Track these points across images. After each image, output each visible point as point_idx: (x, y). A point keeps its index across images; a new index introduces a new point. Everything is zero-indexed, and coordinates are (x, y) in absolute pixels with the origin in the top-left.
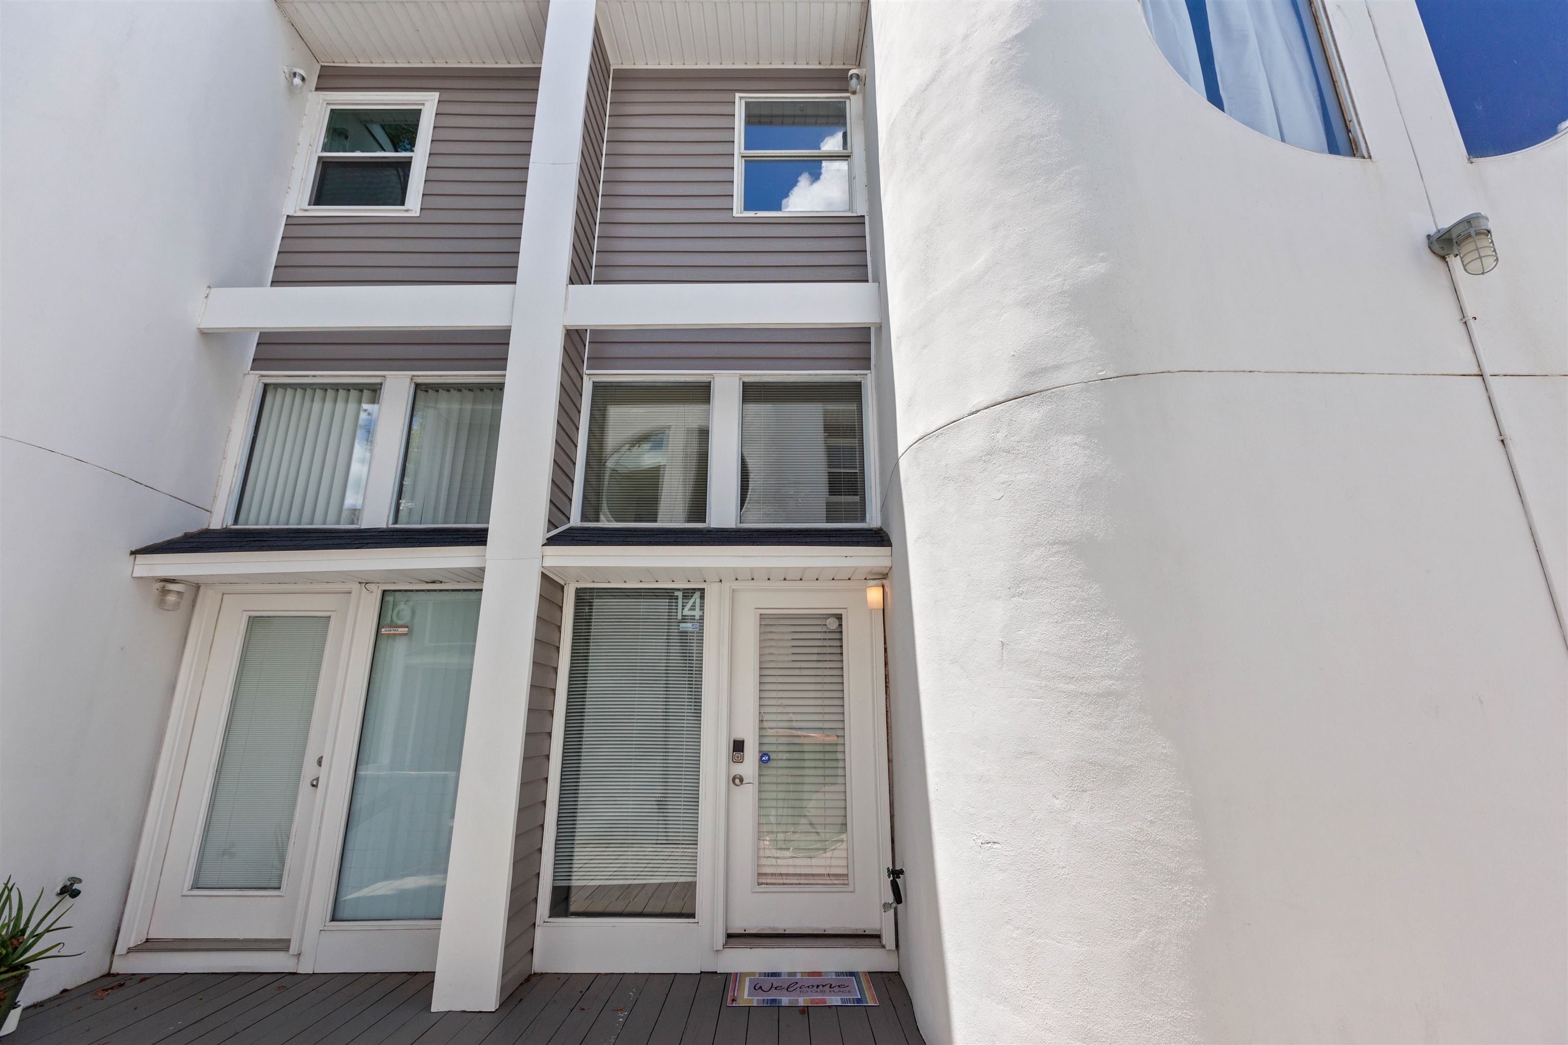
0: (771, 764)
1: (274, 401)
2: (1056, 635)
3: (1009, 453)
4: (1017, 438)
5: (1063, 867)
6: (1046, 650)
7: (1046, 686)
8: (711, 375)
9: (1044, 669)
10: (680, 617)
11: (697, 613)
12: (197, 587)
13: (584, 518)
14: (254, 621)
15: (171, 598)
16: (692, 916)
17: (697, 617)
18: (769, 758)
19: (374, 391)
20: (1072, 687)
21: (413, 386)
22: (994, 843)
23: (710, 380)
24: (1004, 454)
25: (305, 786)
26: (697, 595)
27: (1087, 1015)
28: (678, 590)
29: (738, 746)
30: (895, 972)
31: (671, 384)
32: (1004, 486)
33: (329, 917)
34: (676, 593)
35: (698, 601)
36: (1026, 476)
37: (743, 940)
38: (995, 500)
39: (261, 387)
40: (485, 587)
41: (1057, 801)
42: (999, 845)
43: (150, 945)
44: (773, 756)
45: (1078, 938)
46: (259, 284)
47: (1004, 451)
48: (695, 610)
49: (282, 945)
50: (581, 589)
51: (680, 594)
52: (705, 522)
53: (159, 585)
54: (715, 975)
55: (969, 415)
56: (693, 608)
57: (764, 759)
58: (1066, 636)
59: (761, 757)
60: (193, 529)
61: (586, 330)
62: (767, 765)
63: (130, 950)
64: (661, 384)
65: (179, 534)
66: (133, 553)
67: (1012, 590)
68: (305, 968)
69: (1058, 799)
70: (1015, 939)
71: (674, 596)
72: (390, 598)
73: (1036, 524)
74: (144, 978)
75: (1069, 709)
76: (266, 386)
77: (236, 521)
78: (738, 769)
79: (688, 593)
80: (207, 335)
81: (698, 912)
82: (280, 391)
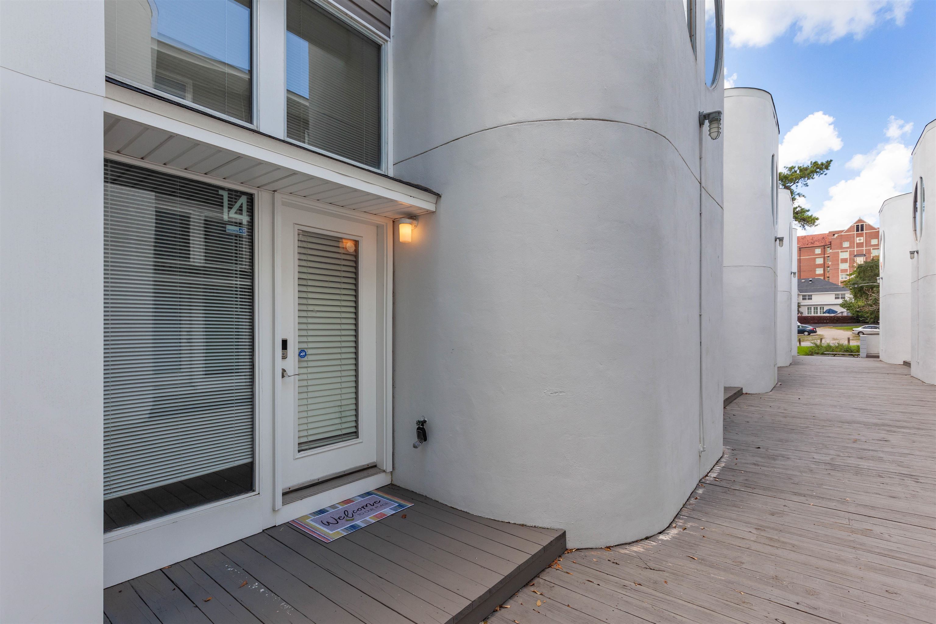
0: (306, 359)
10: (225, 219)
11: (244, 218)
16: (253, 489)
17: (245, 223)
18: (306, 354)
26: (243, 200)
28: (223, 189)
29: (284, 344)
30: (390, 484)
34: (221, 192)
35: (247, 206)
42: (564, 393)
44: (309, 352)
48: (241, 214)
51: (225, 194)
54: (275, 528)
56: (240, 212)
57: (301, 354)
59: (300, 353)
62: (303, 359)
69: (602, 365)
71: (218, 195)
78: (283, 364)
81: (258, 484)
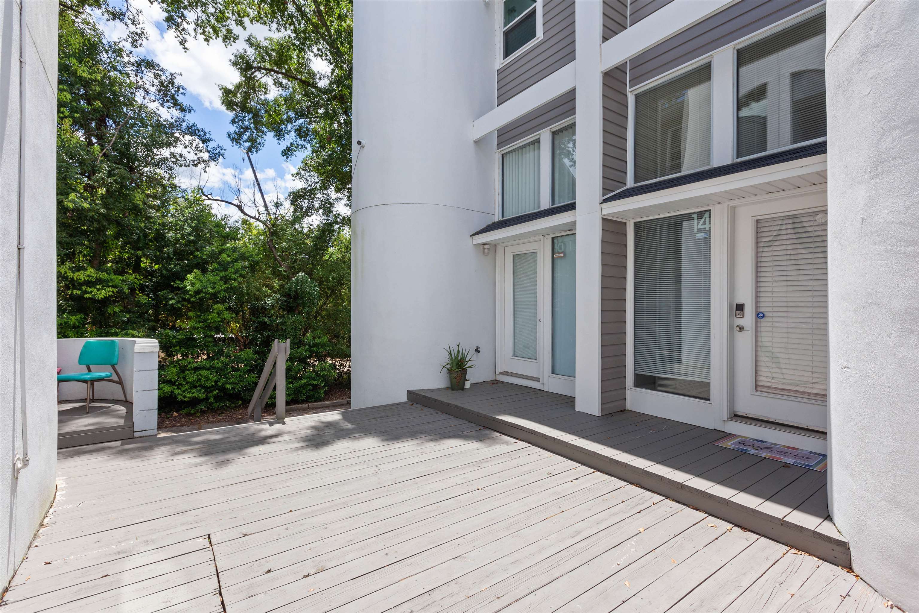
0: (764, 319)
1: (507, 159)
2: (903, 206)
3: (878, 46)
4: (885, 30)
5: (888, 387)
6: (892, 220)
7: (890, 250)
8: (711, 55)
9: (890, 236)
10: (696, 230)
11: (707, 226)
12: (496, 245)
13: (636, 181)
14: (515, 256)
15: (486, 251)
16: (709, 400)
17: (707, 229)
18: (763, 315)
19: (538, 141)
20: (911, 249)
21: (551, 133)
22: (848, 368)
23: (710, 60)
24: (875, 49)
25: (538, 321)
26: (707, 215)
27: (894, 487)
28: (694, 213)
29: (740, 308)
31: (683, 75)
32: (872, 80)
33: (551, 372)
34: (693, 216)
35: (707, 219)
36: (890, 64)
37: (744, 419)
38: (865, 95)
39: (501, 156)
40: (578, 231)
41: (890, 340)
42: (850, 369)
43: (505, 373)
45: (894, 437)
46: (492, 108)
47: (874, 47)
48: (705, 224)
49: (537, 380)
50: (637, 222)
51: (695, 216)
52: (710, 165)
53: (482, 247)
54: (722, 432)
55: (853, 22)
56: (704, 223)
57: (759, 315)
58: (911, 205)
59: (757, 314)
60: (489, 223)
61: (627, 62)
62: (761, 319)
63: (500, 374)
64: (677, 78)
65: (485, 226)
66: (471, 236)
67: (872, 173)
68: (546, 389)
70: (854, 431)
71: (691, 217)
72: (555, 241)
73: (894, 109)
74: (503, 383)
75: (906, 268)
76: (503, 155)
77: (503, 217)
78: (740, 322)
79: (700, 215)
80: (477, 142)
81: (712, 398)
82: (508, 155)
